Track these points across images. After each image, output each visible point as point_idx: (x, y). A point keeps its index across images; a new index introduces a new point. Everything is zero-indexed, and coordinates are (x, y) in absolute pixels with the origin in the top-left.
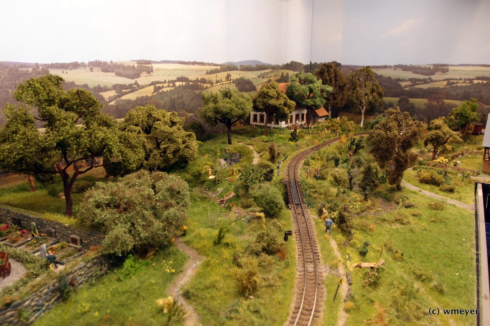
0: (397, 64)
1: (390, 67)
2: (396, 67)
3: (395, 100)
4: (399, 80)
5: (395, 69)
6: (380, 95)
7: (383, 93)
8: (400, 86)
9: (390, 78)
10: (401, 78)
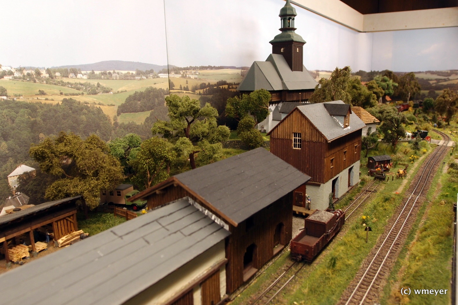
0: (427, 70)
1: (423, 72)
2: (427, 72)
3: (427, 92)
4: (429, 80)
5: (426, 74)
6: (419, 89)
7: (421, 87)
8: (429, 83)
9: (423, 79)
10: (430, 79)
